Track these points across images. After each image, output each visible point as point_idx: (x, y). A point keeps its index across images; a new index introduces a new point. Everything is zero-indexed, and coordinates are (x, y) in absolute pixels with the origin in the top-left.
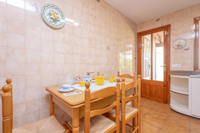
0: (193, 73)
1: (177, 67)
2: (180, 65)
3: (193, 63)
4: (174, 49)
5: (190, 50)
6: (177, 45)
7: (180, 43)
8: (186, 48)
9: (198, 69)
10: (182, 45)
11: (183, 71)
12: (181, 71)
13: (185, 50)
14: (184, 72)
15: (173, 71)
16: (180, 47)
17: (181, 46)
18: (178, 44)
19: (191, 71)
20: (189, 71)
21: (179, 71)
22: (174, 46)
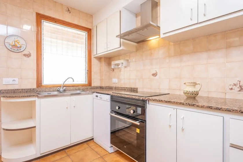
0: (36, 91)
1: (13, 83)
2: (16, 79)
3: (35, 77)
4: (7, 49)
5: (32, 57)
6: (11, 44)
7: (16, 43)
8: (26, 52)
9: (42, 85)
10: (21, 47)
11: (22, 89)
12: (19, 89)
13: (25, 55)
14: (24, 91)
15: (5, 90)
16: (18, 50)
17: (18, 47)
18: (13, 44)
19: (34, 89)
20: (31, 89)
21: (15, 89)
22: (7, 45)
